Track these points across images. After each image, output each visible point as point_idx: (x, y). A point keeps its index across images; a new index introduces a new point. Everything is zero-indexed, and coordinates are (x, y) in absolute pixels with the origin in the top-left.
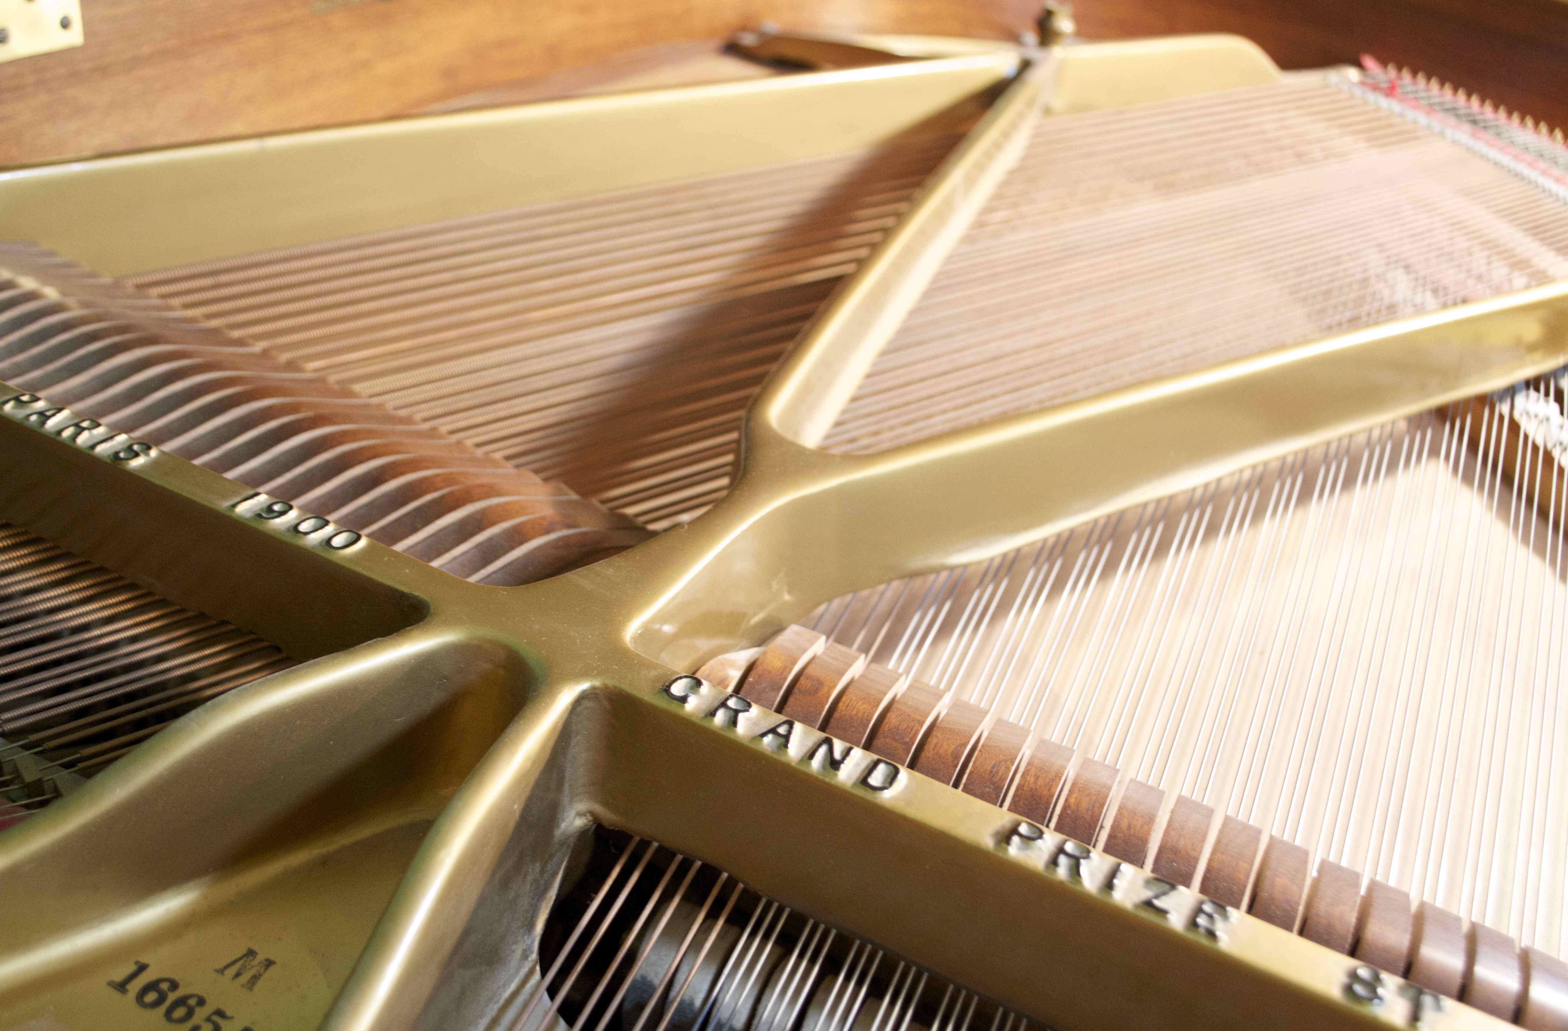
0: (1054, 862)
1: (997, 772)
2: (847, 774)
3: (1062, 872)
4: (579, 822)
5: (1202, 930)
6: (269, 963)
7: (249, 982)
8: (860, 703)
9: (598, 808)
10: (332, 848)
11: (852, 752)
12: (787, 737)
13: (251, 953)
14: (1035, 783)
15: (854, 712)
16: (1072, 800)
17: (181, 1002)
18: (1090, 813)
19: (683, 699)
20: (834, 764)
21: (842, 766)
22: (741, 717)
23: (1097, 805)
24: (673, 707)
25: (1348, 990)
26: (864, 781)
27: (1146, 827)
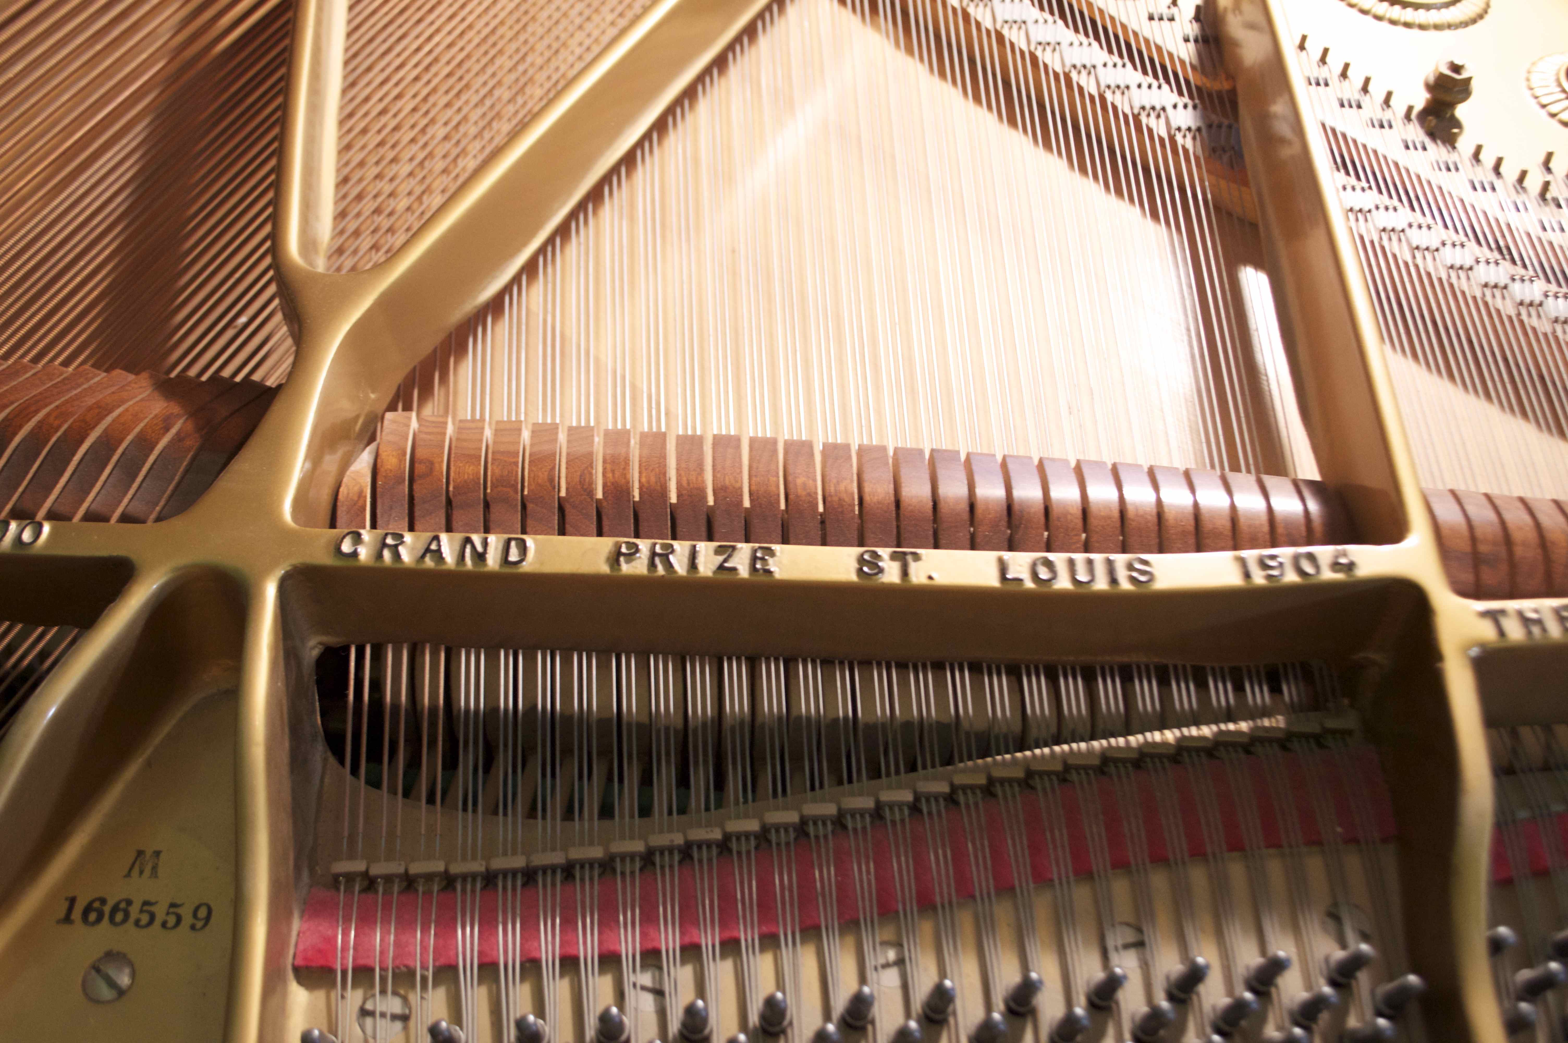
0: (652, 565)
1: (584, 480)
2: (493, 561)
3: (661, 570)
4: (316, 653)
5: (761, 571)
6: (157, 854)
7: (152, 873)
8: (467, 467)
9: (325, 639)
10: (148, 752)
11: (489, 540)
12: (439, 551)
13: (140, 853)
14: (613, 476)
15: (466, 477)
16: (644, 480)
17: (115, 909)
18: (659, 484)
19: (355, 554)
20: (480, 557)
21: (487, 556)
22: (401, 549)
23: (661, 476)
24: (350, 563)
25: (860, 571)
26: (505, 561)
27: (700, 479)
